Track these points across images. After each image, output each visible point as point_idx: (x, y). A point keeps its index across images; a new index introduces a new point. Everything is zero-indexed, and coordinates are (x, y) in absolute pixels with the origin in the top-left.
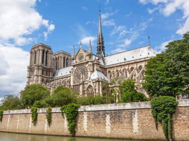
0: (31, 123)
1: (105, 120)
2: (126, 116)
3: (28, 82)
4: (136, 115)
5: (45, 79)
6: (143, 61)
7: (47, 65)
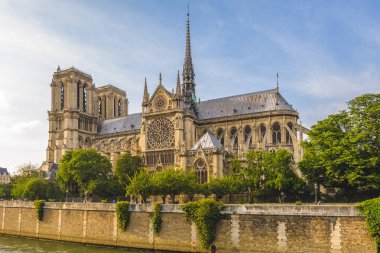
0: (115, 228)
1: (276, 231)
2: (318, 227)
3: (52, 141)
4: (337, 227)
5: (84, 137)
6: (267, 116)
7: (85, 111)
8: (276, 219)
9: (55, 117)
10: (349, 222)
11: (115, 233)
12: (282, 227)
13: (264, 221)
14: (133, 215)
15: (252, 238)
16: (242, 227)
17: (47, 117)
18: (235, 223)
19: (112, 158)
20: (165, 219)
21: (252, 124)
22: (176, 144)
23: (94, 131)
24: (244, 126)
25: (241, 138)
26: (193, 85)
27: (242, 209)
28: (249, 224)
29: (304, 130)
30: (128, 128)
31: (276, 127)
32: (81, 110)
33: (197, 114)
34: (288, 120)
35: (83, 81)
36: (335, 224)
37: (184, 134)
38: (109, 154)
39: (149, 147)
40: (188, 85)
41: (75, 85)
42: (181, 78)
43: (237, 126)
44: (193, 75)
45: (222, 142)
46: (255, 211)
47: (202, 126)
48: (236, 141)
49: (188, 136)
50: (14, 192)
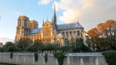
0: (34, 61)
1: (80, 61)
2: (92, 60)
3: (17, 35)
4: (97, 59)
5: (26, 34)
6: (76, 29)
7: (26, 27)
8: (80, 57)
9: (18, 28)
10: (100, 58)
11: (33, 62)
12: (82, 60)
13: (77, 58)
14: (39, 57)
15: (73, 63)
16: (70, 60)
17: (16, 28)
18: (68, 59)
19: (33, 40)
20: (48, 58)
21: (72, 31)
22: (52, 36)
23: (29, 32)
24: (70, 31)
25: (69, 34)
26: (56, 20)
27: (70, 55)
28: (72, 59)
29: (86, 32)
30: (38, 32)
31: (78, 32)
32: (25, 27)
33: (57, 28)
34: (81, 30)
35: (26, 19)
36: (96, 58)
37: (54, 33)
38: (32, 39)
39: (44, 37)
40: (55, 20)
41: (24, 20)
42: (53, 18)
43: (68, 31)
44: (56, 18)
45: (64, 36)
46: (74, 55)
47: (58, 31)
48: (68, 35)
49: (55, 34)
50: (4, 50)
